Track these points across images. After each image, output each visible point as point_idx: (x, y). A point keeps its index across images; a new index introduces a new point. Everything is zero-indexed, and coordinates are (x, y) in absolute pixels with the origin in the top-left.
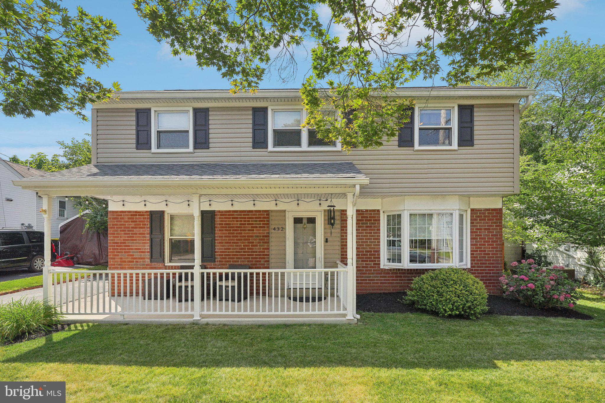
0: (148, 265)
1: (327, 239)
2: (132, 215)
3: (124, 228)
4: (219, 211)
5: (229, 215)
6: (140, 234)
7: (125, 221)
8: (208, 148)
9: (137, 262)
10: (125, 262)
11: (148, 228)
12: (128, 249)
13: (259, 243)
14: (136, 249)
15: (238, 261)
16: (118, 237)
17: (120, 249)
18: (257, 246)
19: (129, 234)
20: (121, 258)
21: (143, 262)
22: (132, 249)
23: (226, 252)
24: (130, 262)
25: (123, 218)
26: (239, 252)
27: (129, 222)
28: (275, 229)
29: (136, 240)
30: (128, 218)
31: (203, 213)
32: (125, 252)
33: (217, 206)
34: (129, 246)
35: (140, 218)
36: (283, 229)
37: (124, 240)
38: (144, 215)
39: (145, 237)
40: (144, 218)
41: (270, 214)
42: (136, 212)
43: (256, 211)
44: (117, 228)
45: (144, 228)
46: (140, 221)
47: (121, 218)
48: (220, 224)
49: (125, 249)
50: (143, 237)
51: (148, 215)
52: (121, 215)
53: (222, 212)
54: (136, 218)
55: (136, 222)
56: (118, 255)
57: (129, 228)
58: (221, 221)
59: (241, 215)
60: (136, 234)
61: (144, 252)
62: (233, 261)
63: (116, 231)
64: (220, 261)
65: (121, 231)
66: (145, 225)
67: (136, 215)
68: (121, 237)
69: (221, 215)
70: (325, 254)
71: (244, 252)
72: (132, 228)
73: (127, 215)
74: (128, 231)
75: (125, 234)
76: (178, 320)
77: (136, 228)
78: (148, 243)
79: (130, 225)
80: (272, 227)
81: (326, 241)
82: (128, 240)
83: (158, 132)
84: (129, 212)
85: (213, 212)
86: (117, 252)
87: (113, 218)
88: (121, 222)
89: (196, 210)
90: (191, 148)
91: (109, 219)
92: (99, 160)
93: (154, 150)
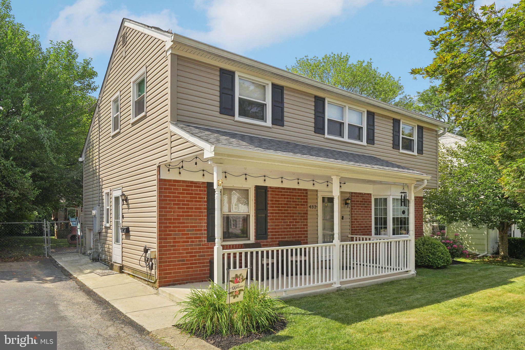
0: (205, 245)
1: (343, 217)
2: (187, 186)
3: (178, 201)
4: (271, 188)
5: (278, 192)
6: (196, 208)
7: (179, 193)
8: (283, 125)
9: (192, 242)
10: (179, 242)
11: (205, 202)
12: (182, 227)
13: (301, 219)
14: (191, 227)
15: (285, 238)
16: (170, 212)
17: (174, 227)
18: (299, 222)
19: (184, 208)
20: (175, 238)
21: (200, 241)
22: (188, 227)
23: (275, 229)
24: (184, 242)
25: (177, 189)
26: (286, 228)
27: (184, 193)
28: (310, 207)
29: (191, 216)
30: (183, 190)
31: (258, 188)
32: (179, 231)
33: (270, 183)
34: (183, 223)
35: (197, 190)
36: (316, 207)
37: (178, 216)
38: (200, 187)
39: (202, 212)
40: (200, 191)
41: (309, 193)
42: (192, 182)
43: (299, 190)
44: (170, 200)
45: (200, 201)
46: (196, 194)
47: (174, 189)
48: (271, 201)
49: (179, 227)
50: (200, 212)
51: (204, 187)
52: (175, 185)
53: (273, 188)
54: (192, 190)
55: (192, 194)
56: (171, 235)
57: (184, 201)
58: (272, 197)
59: (287, 192)
60: (192, 208)
61: (201, 230)
62: (282, 238)
63: (169, 204)
64: (271, 238)
65: (174, 204)
66: (201, 198)
67: (192, 186)
68: (174, 212)
69: (272, 191)
71: (290, 228)
72: (187, 201)
73: (182, 186)
74: (183, 204)
75: (179, 208)
76: (327, 289)
77: (192, 201)
78: (205, 219)
79: (186, 197)
80: (309, 205)
82: (183, 216)
83: (240, 99)
84: (184, 182)
85: (265, 188)
86: (170, 231)
87: (165, 189)
88: (175, 193)
89: (251, 185)
90: (269, 123)
91: (160, 188)
92: (181, 118)
93: (237, 118)
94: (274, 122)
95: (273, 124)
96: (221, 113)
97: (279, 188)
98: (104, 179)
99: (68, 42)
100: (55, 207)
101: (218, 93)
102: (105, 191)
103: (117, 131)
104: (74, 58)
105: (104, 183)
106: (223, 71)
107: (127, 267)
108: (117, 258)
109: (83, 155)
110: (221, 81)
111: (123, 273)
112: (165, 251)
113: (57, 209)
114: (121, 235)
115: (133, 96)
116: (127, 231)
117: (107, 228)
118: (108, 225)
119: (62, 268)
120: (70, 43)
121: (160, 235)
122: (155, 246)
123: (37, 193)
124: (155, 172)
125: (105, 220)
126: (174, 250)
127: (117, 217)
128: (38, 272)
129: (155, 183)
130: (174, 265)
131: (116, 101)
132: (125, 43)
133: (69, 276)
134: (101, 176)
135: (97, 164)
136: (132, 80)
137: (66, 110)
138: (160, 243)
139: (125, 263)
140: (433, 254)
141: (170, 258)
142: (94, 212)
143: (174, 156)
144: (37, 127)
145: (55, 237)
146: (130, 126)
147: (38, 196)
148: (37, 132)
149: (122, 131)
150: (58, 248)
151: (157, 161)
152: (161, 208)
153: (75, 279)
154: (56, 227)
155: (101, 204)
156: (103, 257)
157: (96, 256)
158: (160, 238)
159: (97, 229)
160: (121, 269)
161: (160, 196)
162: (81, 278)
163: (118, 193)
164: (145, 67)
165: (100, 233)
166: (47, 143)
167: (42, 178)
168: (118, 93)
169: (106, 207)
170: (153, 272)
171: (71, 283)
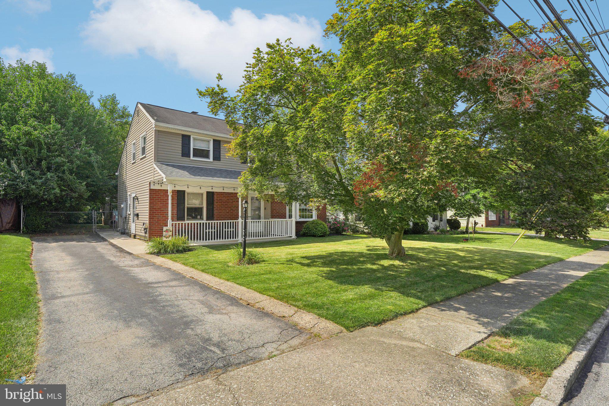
4: (216, 192)
5: (221, 194)
7: (161, 196)
8: (220, 160)
10: (160, 220)
12: (163, 213)
13: (236, 209)
15: (225, 219)
16: (156, 205)
18: (235, 211)
19: (163, 203)
20: (158, 218)
24: (164, 220)
25: (160, 194)
26: (227, 214)
27: (164, 196)
30: (163, 194)
31: (208, 193)
32: (161, 215)
33: (215, 190)
34: (163, 211)
37: (160, 207)
38: (173, 192)
39: (174, 205)
40: (173, 194)
43: (235, 193)
44: (156, 199)
45: (173, 200)
47: (158, 194)
48: (216, 199)
49: (161, 213)
52: (159, 192)
53: (218, 192)
56: (156, 216)
58: (217, 197)
59: (227, 195)
61: (173, 214)
62: (223, 219)
63: (154, 201)
64: (217, 219)
65: (158, 201)
66: (174, 198)
68: (158, 205)
69: (218, 194)
70: (265, 215)
71: (229, 214)
72: (166, 200)
73: (163, 192)
74: (163, 201)
75: (161, 203)
79: (165, 198)
81: (265, 209)
82: (163, 207)
83: (194, 149)
84: (164, 190)
85: (213, 193)
86: (155, 214)
87: (153, 194)
88: (158, 196)
89: (204, 191)
90: (211, 159)
91: (150, 193)
92: (159, 160)
93: (192, 158)
94: (214, 159)
95: (214, 160)
96: (182, 156)
97: (222, 192)
98: (128, 187)
99: (113, 95)
100: (103, 203)
101: (181, 147)
102: (129, 193)
103: (144, 156)
104: (116, 105)
105: (128, 189)
106: (183, 136)
107: (138, 235)
108: (133, 231)
109: (118, 171)
110: (182, 141)
111: (136, 238)
112: (152, 224)
113: (104, 204)
114: (135, 218)
115: (141, 145)
116: (137, 215)
117: (130, 214)
118: (129, 213)
119: (103, 237)
120: (114, 95)
121: (150, 216)
122: (148, 222)
123: (89, 194)
124: (148, 185)
125: (128, 210)
126: (157, 224)
127: (134, 208)
128: (88, 239)
129: (148, 191)
130: (157, 232)
131: (134, 144)
132: (138, 115)
133: (106, 240)
134: (127, 185)
135: (125, 178)
136: (141, 136)
137: (109, 142)
138: (150, 220)
139: (137, 233)
140: (316, 229)
141: (155, 228)
142: (122, 206)
143: (155, 178)
144: (90, 155)
145: (103, 224)
146: (139, 160)
147: (89, 197)
148: (89, 159)
149: (136, 162)
150: (102, 229)
151: (149, 180)
152: (150, 203)
153: (109, 242)
154: (103, 217)
155: (126, 201)
156: (127, 231)
157: (123, 231)
158: (150, 218)
159: (124, 216)
160: (135, 237)
161: (150, 197)
162: (112, 241)
163: (133, 195)
164: (145, 132)
165: (126, 218)
166: (95, 165)
167: (93, 186)
168: (135, 141)
169: (129, 202)
170: (147, 235)
171: (106, 243)
